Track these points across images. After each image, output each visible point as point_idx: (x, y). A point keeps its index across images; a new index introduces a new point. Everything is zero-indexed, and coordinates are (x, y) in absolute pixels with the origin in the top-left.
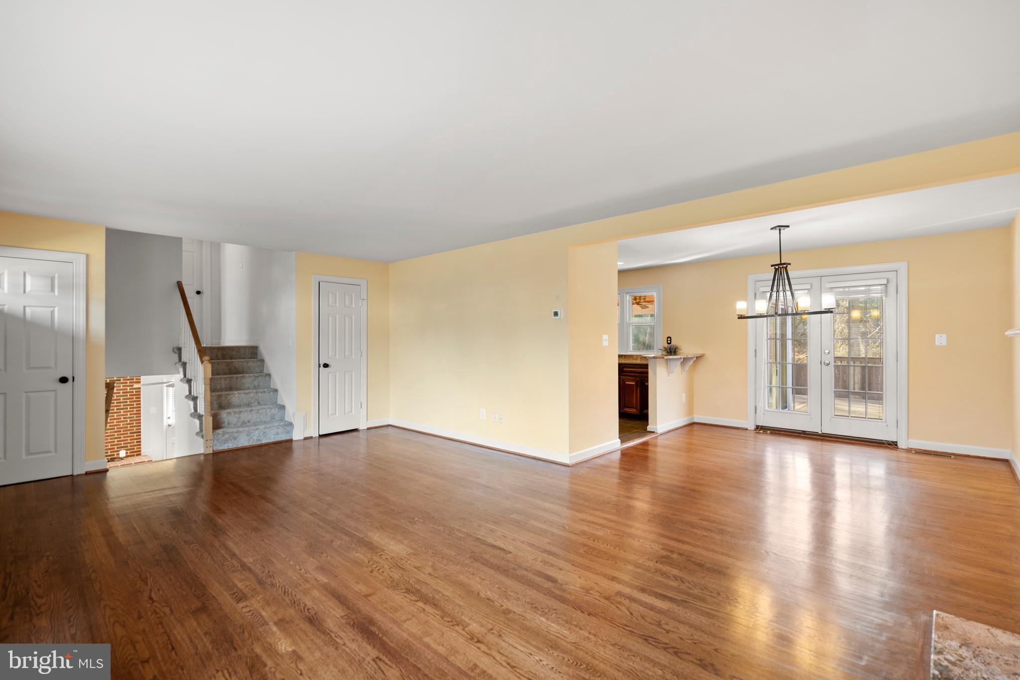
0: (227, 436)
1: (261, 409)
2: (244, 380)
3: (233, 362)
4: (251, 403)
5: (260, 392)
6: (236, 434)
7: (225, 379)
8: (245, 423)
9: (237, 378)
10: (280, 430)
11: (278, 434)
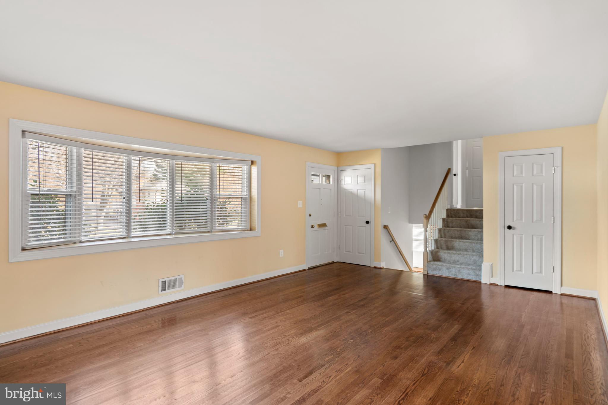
0: (434, 266)
1: (466, 254)
2: (470, 233)
3: (470, 220)
4: (468, 250)
5: (473, 243)
6: (440, 267)
7: (457, 231)
8: (455, 262)
9: (465, 231)
10: (471, 272)
11: (469, 274)
